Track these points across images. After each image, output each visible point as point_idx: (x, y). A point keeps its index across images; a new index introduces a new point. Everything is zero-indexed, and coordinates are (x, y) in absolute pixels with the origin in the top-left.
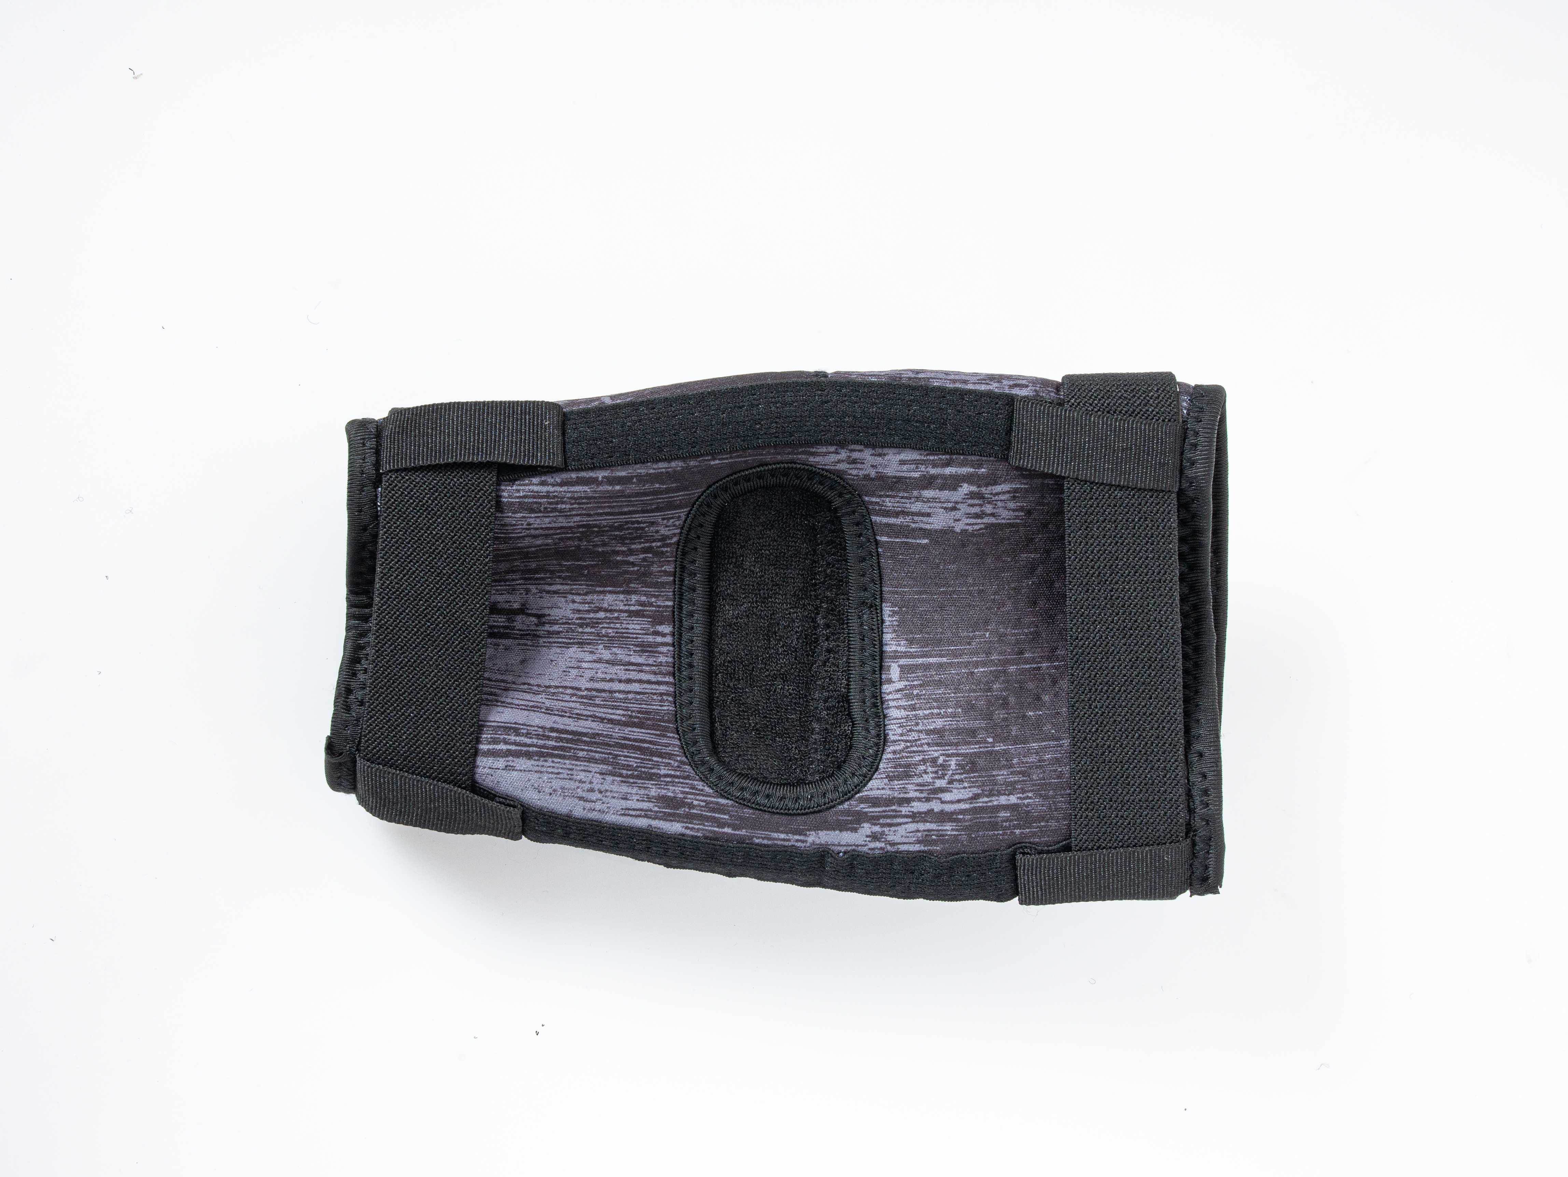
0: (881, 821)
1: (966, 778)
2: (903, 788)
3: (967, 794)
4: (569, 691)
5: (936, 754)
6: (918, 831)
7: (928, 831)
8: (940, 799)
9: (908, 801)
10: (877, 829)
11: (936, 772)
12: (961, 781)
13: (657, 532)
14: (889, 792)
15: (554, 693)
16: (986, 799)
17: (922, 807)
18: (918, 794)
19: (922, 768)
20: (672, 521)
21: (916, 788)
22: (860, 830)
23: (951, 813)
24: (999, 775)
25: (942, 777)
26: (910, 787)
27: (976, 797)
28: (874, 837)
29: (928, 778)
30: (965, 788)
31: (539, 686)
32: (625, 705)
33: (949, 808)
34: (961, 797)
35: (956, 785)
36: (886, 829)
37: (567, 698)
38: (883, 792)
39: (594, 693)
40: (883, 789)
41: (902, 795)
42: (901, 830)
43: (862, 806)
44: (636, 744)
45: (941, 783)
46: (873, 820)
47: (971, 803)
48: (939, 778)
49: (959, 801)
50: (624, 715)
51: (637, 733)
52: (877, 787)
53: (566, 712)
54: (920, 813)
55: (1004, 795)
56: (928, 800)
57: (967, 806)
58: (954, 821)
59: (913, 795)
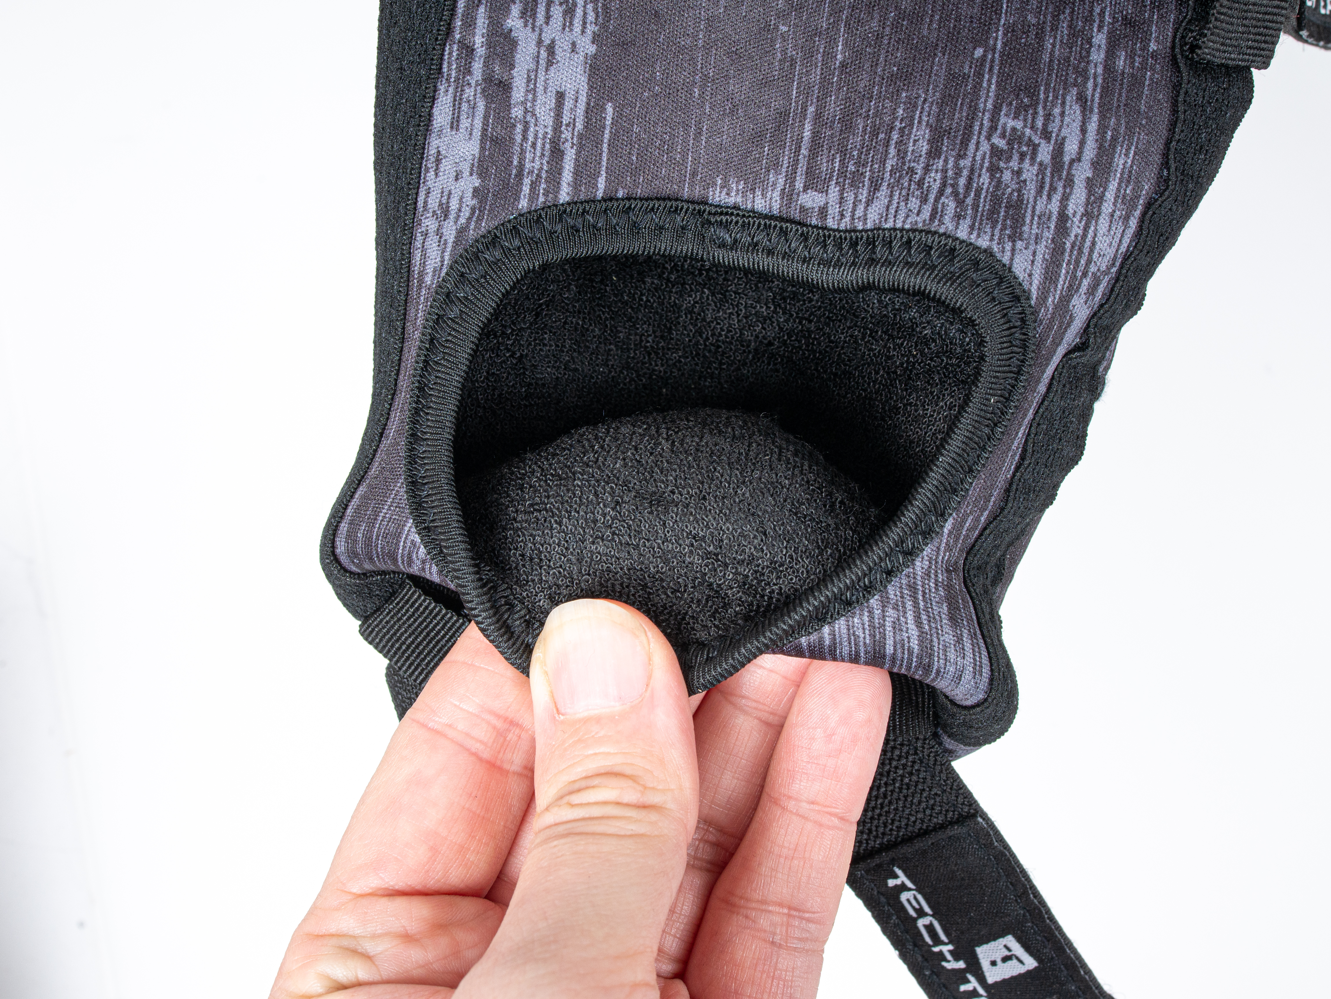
0: (1080, 274)
1: (1044, 108)
2: (1039, 217)
3: (1074, 111)
6: (1112, 214)
7: (1117, 197)
8: (1072, 162)
9: (1063, 216)
10: (1085, 284)
11: (1022, 156)
12: (1048, 117)
14: (1041, 248)
16: (1090, 84)
17: (1079, 195)
18: (1057, 197)
21: (1045, 197)
23: (1099, 148)
24: (1053, 51)
25: (1035, 148)
26: (1040, 207)
27: (1082, 99)
29: (1030, 172)
30: (1062, 114)
33: (1090, 152)
34: (1076, 125)
35: (1054, 127)
41: (1052, 225)
45: (1045, 153)
47: (1091, 111)
48: (1033, 153)
49: (1084, 131)
54: (1088, 203)
55: (1088, 53)
56: (1069, 182)
57: (1095, 118)
58: (1113, 146)
59: (1054, 206)
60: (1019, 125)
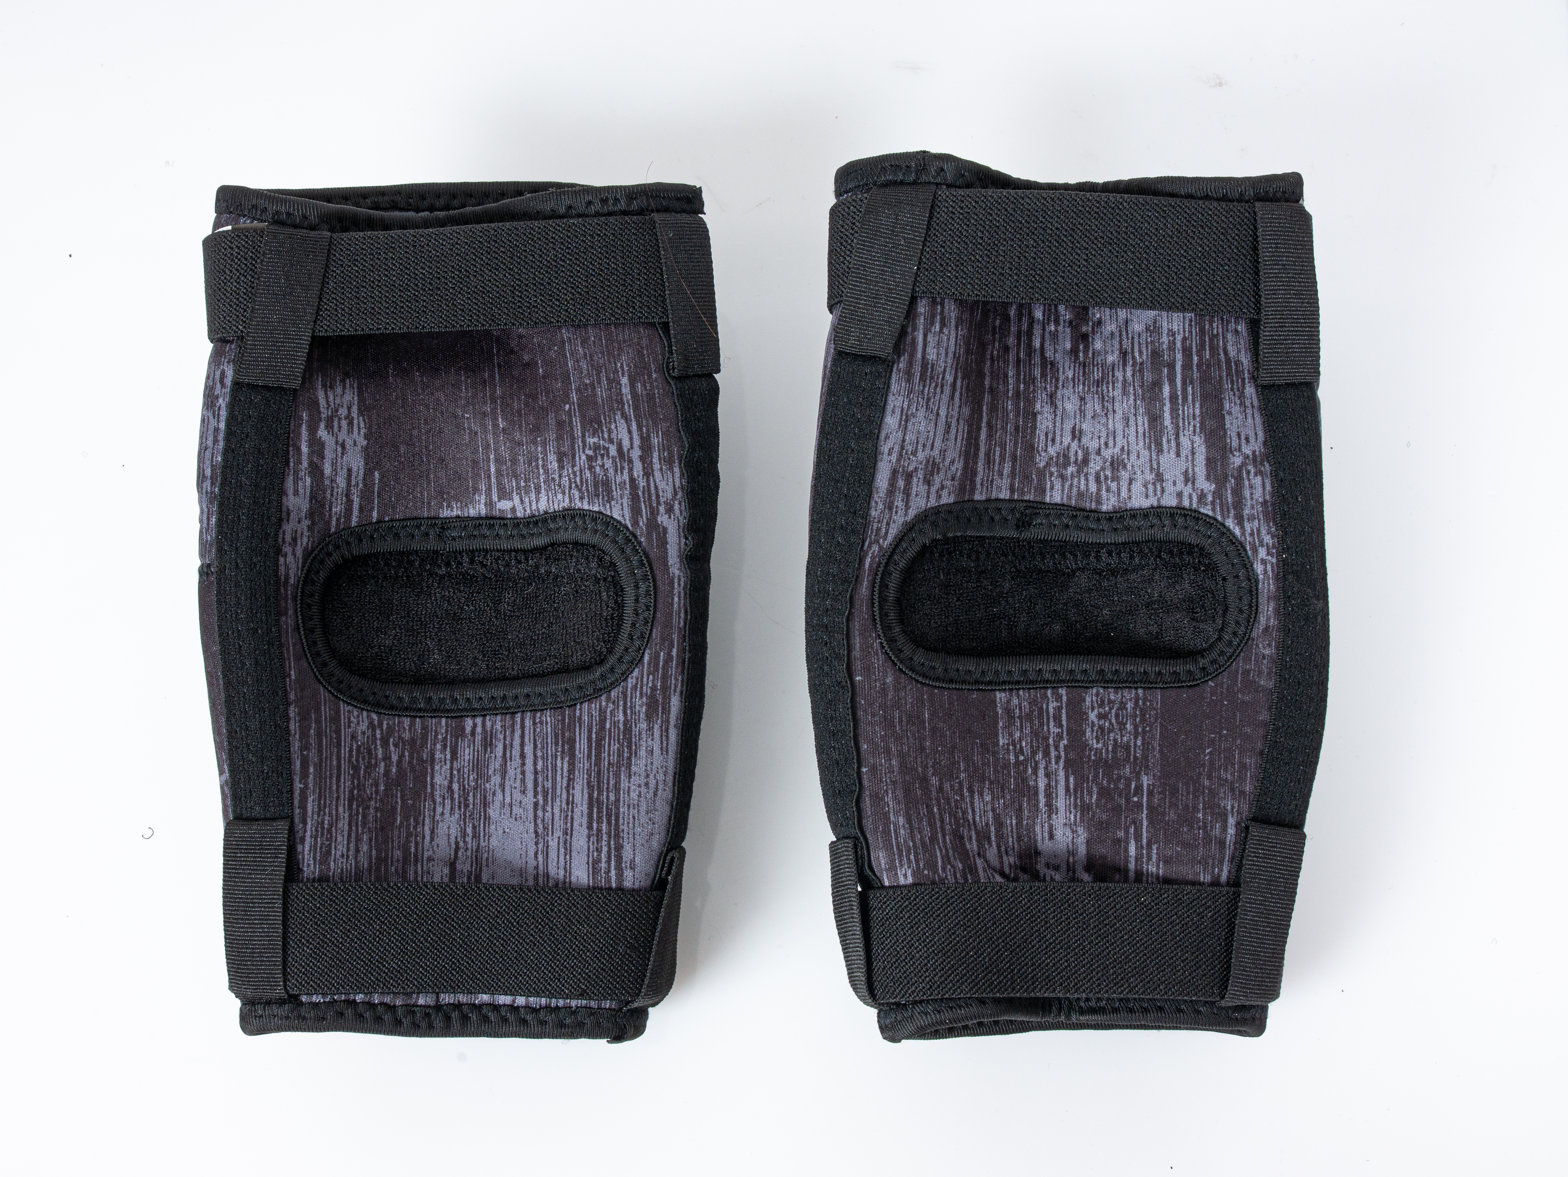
0: (655, 505)
1: (606, 427)
2: (619, 486)
3: (622, 425)
4: (540, 813)
5: (584, 457)
6: (661, 469)
7: (660, 459)
8: (629, 450)
9: (632, 480)
10: (662, 509)
11: (602, 456)
12: (610, 431)
13: (363, 733)
14: (625, 501)
15: (544, 828)
16: (626, 407)
17: (638, 467)
18: (626, 471)
19: (598, 469)
20: (352, 719)
21: (619, 474)
22: (665, 524)
23: (641, 438)
24: (602, 395)
25: (607, 449)
26: (618, 480)
27: (625, 416)
28: (670, 510)
29: (608, 464)
30: (616, 427)
31: (537, 844)
32: (550, 758)
33: (637, 442)
34: (625, 431)
35: (614, 436)
36: (662, 500)
37: (548, 815)
38: (625, 505)
39: (539, 789)
40: (622, 505)
41: (628, 486)
42: (662, 485)
43: (641, 524)
44: (594, 745)
45: (613, 450)
46: (654, 512)
47: (631, 421)
48: (608, 453)
49: (630, 432)
50: (562, 759)
51: (581, 745)
52: (620, 511)
53: (567, 816)
54: (644, 468)
55: (620, 390)
56: (630, 461)
57: (634, 424)
58: (649, 436)
59: (626, 477)
60: (596, 440)
